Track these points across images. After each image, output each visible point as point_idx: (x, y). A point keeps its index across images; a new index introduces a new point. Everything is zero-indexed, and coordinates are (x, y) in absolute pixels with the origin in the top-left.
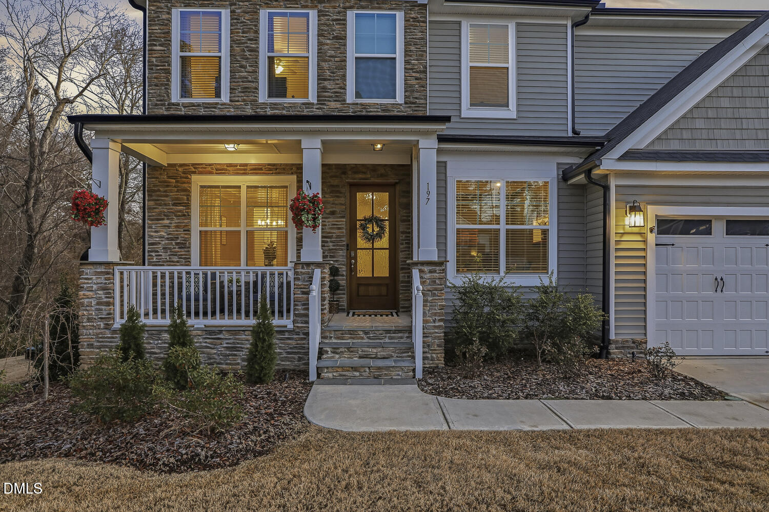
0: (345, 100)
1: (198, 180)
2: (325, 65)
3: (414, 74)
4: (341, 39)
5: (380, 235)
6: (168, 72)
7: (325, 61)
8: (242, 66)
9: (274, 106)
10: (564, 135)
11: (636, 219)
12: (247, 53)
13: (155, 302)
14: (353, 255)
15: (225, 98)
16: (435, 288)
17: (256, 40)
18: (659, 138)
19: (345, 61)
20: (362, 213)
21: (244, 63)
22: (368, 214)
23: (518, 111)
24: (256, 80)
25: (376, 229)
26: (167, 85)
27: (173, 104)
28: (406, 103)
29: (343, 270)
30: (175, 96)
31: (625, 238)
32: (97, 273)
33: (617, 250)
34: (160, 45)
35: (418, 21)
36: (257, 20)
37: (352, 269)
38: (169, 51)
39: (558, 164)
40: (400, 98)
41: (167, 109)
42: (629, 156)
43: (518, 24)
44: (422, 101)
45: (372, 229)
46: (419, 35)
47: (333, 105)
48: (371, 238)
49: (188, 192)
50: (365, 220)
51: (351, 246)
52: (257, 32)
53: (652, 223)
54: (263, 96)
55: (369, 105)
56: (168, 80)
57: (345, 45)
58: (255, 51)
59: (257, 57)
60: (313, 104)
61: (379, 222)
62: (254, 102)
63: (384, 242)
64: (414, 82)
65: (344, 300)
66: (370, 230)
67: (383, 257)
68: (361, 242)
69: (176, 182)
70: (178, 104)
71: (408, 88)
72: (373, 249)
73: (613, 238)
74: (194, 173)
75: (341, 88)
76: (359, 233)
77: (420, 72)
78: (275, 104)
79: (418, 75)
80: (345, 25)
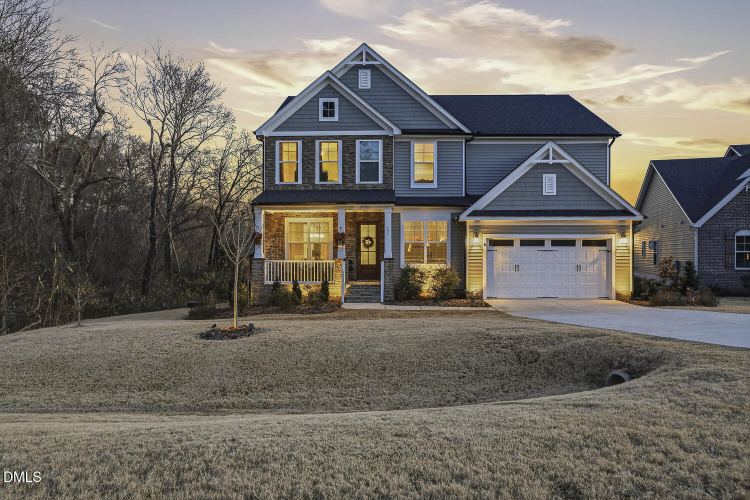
0: (355, 183)
1: (287, 220)
2: (346, 166)
3: (387, 170)
4: (353, 154)
5: (371, 245)
6: (274, 170)
7: (346, 164)
8: (307, 167)
9: (322, 186)
10: (461, 196)
11: (476, 241)
12: (310, 161)
13: (270, 276)
14: (359, 254)
15: (300, 182)
16: (389, 270)
17: (314, 155)
18: (488, 205)
19: (355, 164)
20: (363, 234)
21: (309, 166)
22: (366, 236)
23: (438, 185)
24: (314, 174)
25: (370, 242)
26: (274, 177)
27: (276, 185)
28: (383, 183)
29: (354, 261)
30: (277, 182)
31: (474, 248)
32: (258, 263)
33: (469, 253)
34: (271, 158)
35: (389, 144)
36: (315, 146)
37: (358, 261)
38: (275, 160)
39: (451, 213)
40: (381, 181)
41: (274, 188)
42: (474, 214)
43: (438, 142)
44: (391, 182)
45: (368, 242)
46: (390, 151)
47: (350, 185)
48: (368, 246)
49: (283, 226)
50: (364, 238)
51: (358, 251)
52: (315, 151)
53: (485, 242)
54: (317, 181)
55: (367, 185)
56: (275, 174)
57: (355, 156)
58: (314, 160)
59: (314, 163)
60: (340, 184)
61: (371, 239)
62: (313, 184)
63: (374, 248)
64: (387, 173)
65: (355, 274)
66: (367, 243)
67: (373, 256)
68: (363, 248)
69: (278, 221)
70: (279, 185)
71: (384, 175)
72: (368, 251)
73: (468, 248)
74: (286, 217)
75: (353, 177)
76: (362, 244)
77: (390, 169)
78: (323, 185)
79: (389, 170)
80: (355, 147)
